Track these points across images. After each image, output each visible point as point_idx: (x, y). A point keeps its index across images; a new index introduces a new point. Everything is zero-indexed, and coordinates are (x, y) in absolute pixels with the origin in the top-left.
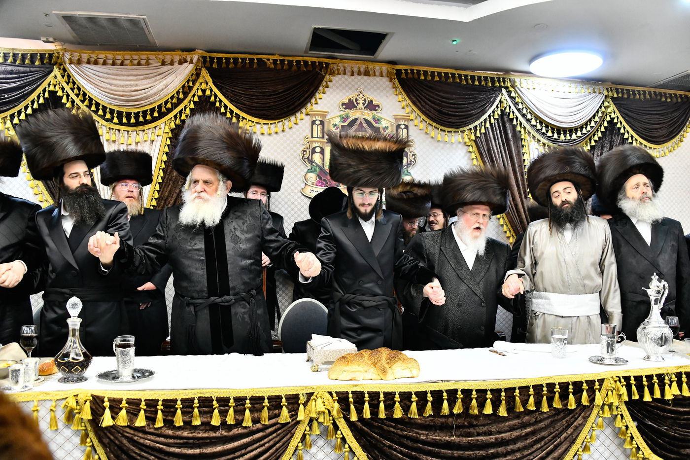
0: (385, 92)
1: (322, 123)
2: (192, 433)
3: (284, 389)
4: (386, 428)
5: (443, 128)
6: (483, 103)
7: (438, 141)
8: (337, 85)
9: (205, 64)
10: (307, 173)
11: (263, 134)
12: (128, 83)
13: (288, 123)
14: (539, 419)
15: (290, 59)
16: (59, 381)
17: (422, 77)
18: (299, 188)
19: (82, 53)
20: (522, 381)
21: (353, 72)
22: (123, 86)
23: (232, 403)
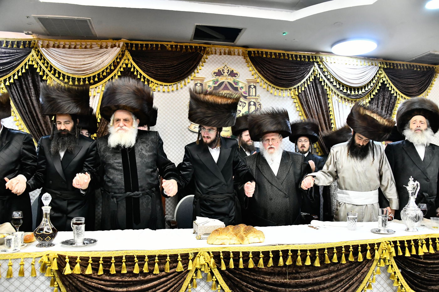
0: (241, 65)
1: (201, 85)
2: (121, 278)
3: (180, 250)
4: (243, 274)
5: (278, 88)
6: (303, 72)
7: (275, 96)
8: (211, 61)
9: (127, 48)
11: (164, 92)
12: (78, 59)
13: (180, 85)
14: (340, 268)
15: (181, 44)
16: (36, 246)
17: (264, 56)
18: (187, 126)
19: (50, 41)
20: (329, 244)
21: (221, 52)
22: (76, 62)
23: (146, 259)
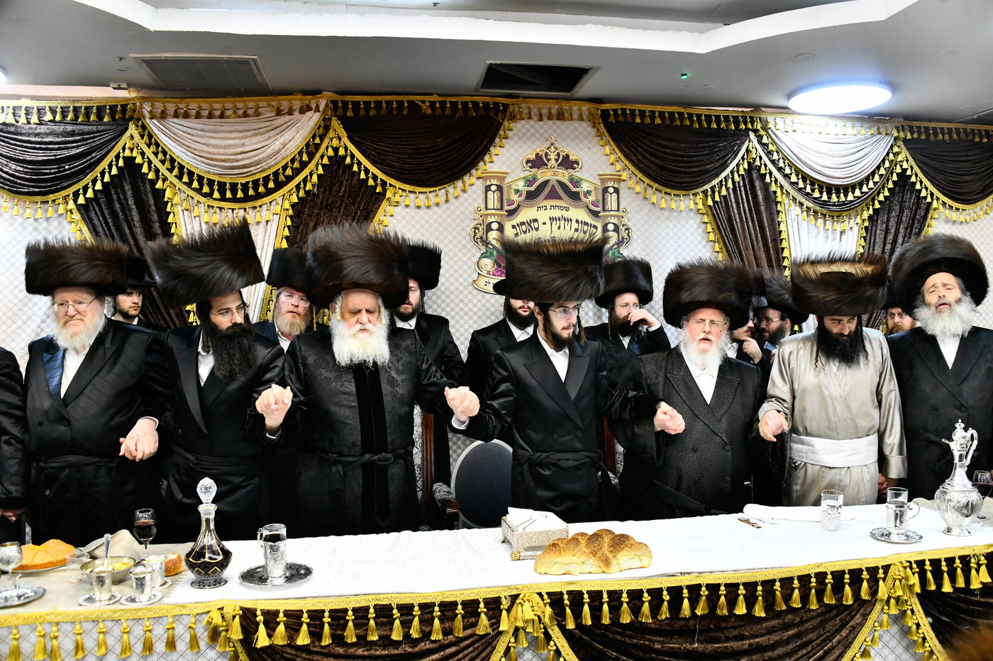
0: (586, 142)
1: (500, 188)
2: (367, 650)
3: (481, 590)
5: (668, 190)
6: (723, 154)
7: (662, 209)
8: (520, 134)
9: (335, 113)
10: (480, 259)
11: (418, 207)
12: (231, 142)
13: (453, 190)
14: (805, 618)
15: (454, 99)
16: (191, 585)
17: (638, 120)
18: (470, 280)
19: (167, 102)
20: (784, 570)
21: (541, 114)
22: (225, 147)
23: (417, 611)
